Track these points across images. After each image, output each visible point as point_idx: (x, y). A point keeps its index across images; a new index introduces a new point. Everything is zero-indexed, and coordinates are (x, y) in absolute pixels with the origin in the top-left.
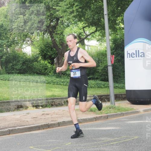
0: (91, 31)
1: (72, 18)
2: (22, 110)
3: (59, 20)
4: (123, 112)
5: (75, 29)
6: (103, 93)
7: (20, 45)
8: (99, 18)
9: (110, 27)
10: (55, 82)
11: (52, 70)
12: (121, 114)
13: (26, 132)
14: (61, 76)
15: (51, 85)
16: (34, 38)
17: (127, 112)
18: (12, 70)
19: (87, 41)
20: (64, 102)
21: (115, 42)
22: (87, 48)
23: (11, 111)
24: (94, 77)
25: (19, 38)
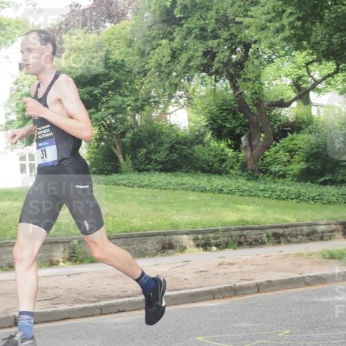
0: (326, 72)
1: (281, 43)
2: (173, 254)
3: (250, 47)
5: (288, 68)
7: (162, 106)
8: (342, 41)
10: (245, 190)
11: (238, 161)
14: (257, 177)
15: (236, 197)
16: (194, 91)
19: (317, 94)
20: (268, 236)
22: (316, 112)
23: (149, 257)
24: (334, 178)
25: (161, 91)
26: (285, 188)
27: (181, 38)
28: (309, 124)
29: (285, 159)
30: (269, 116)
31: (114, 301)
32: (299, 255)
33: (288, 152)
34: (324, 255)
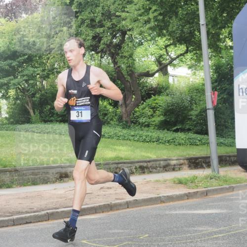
0: (179, 52)
1: (148, 31)
2: (68, 181)
3: (126, 34)
4: (233, 185)
5: (153, 49)
8: (191, 31)
9: (210, 46)
10: (120, 136)
11: (116, 115)
12: (230, 187)
14: (130, 126)
15: (114, 140)
18: (51, 117)
19: (173, 68)
20: (136, 168)
21: (218, 70)
22: (172, 80)
23: (50, 183)
24: (183, 127)
25: (62, 64)
26: (148, 134)
27: (76, 26)
28: (166, 89)
29: (150, 114)
30: (138, 83)
31: (23, 216)
32: (157, 181)
33: (152, 108)
34: (174, 182)
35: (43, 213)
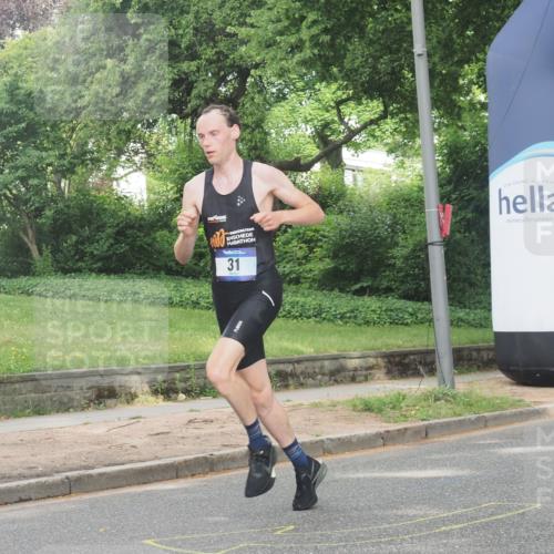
0: (367, 116)
1: (297, 69)
2: (115, 405)
3: (248, 74)
4: (486, 414)
5: (308, 110)
6: (410, 344)
7: (104, 167)
8: (393, 68)
9: (436, 103)
12: (478, 419)
13: (130, 485)
16: (158, 143)
17: (497, 413)
18: (77, 261)
19: (352, 152)
21: (455, 156)
22: (351, 180)
23: (76, 411)
24: (376, 284)
25: (104, 143)
26: (298, 299)
28: (338, 199)
29: (300, 254)
31: (13, 484)
32: (316, 406)
33: (305, 242)
34: (355, 406)
35: (58, 477)
